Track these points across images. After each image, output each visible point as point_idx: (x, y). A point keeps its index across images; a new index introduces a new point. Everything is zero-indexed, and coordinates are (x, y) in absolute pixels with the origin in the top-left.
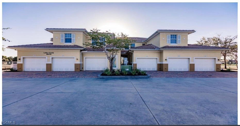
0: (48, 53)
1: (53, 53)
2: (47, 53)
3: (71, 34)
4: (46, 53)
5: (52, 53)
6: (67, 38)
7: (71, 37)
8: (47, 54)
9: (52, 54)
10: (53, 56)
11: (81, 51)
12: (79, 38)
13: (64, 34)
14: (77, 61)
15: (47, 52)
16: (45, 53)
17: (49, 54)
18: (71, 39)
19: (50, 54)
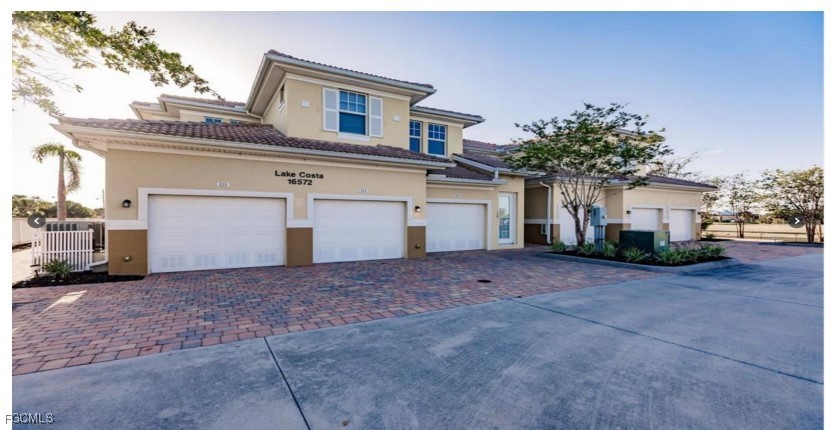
0: (297, 177)
1: (322, 177)
2: (293, 175)
3: (363, 97)
4: (288, 174)
5: (313, 176)
6: (348, 112)
7: (363, 108)
8: (292, 182)
9: (315, 181)
10: (318, 188)
11: (429, 172)
12: (396, 118)
13: (338, 92)
14: (417, 214)
15: (291, 172)
16: (283, 174)
17: (300, 182)
18: (364, 117)
19: (307, 179)
